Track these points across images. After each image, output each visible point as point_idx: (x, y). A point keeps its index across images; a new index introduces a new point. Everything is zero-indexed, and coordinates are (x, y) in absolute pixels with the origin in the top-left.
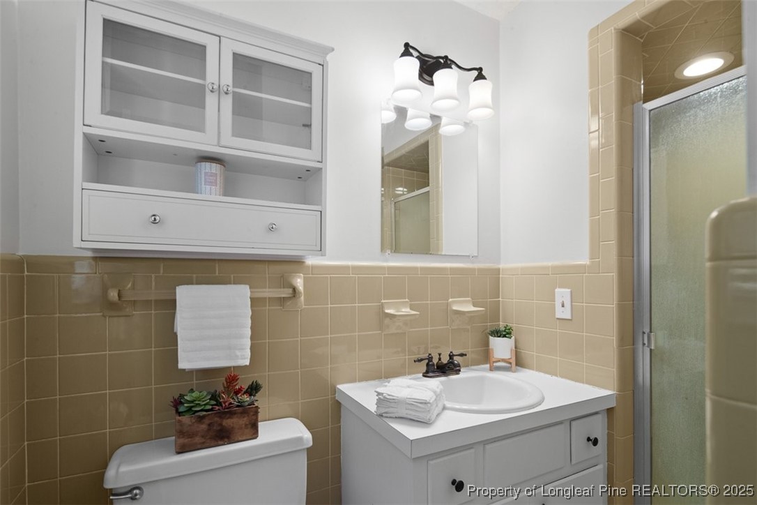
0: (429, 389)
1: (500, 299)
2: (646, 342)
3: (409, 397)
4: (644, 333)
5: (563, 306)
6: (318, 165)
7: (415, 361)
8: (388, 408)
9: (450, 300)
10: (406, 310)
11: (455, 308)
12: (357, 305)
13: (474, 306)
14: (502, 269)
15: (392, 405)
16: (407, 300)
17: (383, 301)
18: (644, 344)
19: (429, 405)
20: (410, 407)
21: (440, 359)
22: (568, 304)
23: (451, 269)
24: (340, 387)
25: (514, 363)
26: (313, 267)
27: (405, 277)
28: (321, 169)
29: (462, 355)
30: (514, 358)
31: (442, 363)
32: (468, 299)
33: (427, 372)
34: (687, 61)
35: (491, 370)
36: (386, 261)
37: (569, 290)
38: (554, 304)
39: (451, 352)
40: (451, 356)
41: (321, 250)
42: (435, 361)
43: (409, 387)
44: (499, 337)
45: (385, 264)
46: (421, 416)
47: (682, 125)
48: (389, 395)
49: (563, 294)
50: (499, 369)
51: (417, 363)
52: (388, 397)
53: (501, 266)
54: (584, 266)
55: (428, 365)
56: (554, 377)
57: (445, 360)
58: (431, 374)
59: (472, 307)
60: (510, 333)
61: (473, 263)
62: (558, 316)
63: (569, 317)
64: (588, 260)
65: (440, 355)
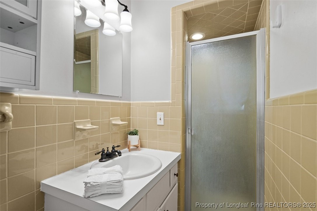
0: (117, 172)
1: (131, 117)
2: (190, 132)
3: (108, 180)
4: (189, 129)
5: (160, 120)
6: (34, 21)
7: (96, 154)
8: (94, 191)
9: (111, 119)
10: (89, 126)
11: (114, 122)
12: (57, 124)
13: (121, 121)
14: (132, 103)
15: (97, 188)
16: (89, 120)
17: (75, 121)
18: (189, 133)
19: (122, 182)
20: (109, 187)
21: (108, 151)
22: (162, 119)
23: (111, 103)
24: (44, 182)
25: (139, 146)
26: (21, 98)
27: (88, 107)
28: (37, 24)
29: (118, 146)
30: (140, 144)
31: (109, 152)
32: (118, 118)
33: (102, 159)
34: (192, 34)
35: (129, 151)
36: (76, 97)
37: (163, 113)
38: (157, 119)
39: (113, 146)
40: (113, 148)
41: (35, 85)
42: (106, 152)
43: (104, 173)
44: (133, 135)
45: (77, 99)
46: (117, 190)
47: (202, 54)
48: (95, 183)
49: (160, 115)
50: (133, 150)
51: (97, 155)
52: (94, 184)
53: (131, 102)
54: (169, 103)
55: (102, 155)
56: (156, 150)
57: (110, 151)
58: (104, 160)
59: (121, 122)
60: (137, 133)
61: (120, 100)
62: (158, 124)
63: (163, 125)
64: (171, 101)
65: (108, 148)
